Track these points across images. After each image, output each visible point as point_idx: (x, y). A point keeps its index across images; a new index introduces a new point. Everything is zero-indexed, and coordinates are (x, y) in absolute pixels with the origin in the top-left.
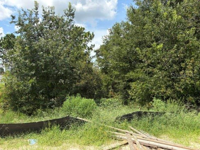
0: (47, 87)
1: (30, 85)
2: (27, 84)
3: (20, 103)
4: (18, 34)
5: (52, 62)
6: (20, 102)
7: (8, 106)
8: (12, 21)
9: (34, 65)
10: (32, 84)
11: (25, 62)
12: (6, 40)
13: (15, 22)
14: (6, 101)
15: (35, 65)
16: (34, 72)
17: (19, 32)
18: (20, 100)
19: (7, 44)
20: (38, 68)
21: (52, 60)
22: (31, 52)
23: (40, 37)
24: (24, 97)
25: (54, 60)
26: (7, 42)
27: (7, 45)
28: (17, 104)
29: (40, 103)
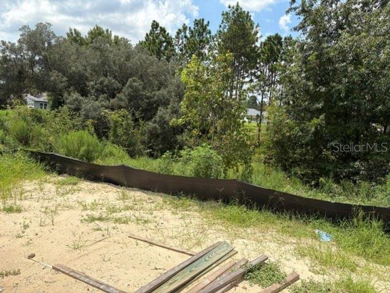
0: (345, 135)
1: (313, 129)
2: (308, 127)
3: (291, 160)
4: (298, 31)
5: (364, 84)
6: (291, 158)
7: (271, 161)
8: (290, 7)
9: (323, 89)
10: (316, 128)
11: (308, 85)
12: (266, 47)
13: (295, 9)
14: (270, 153)
15: (325, 90)
16: (321, 105)
17: (300, 28)
18: (291, 155)
19: (268, 53)
20: (332, 96)
21: (363, 79)
22: (321, 64)
23: (340, 31)
24: (298, 151)
25: (369, 79)
26: (268, 50)
27: (268, 56)
28: (286, 160)
29: (328, 166)
